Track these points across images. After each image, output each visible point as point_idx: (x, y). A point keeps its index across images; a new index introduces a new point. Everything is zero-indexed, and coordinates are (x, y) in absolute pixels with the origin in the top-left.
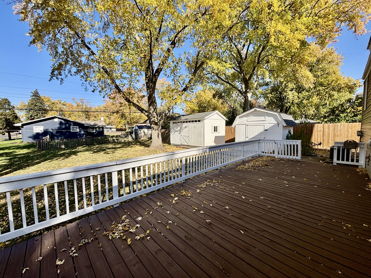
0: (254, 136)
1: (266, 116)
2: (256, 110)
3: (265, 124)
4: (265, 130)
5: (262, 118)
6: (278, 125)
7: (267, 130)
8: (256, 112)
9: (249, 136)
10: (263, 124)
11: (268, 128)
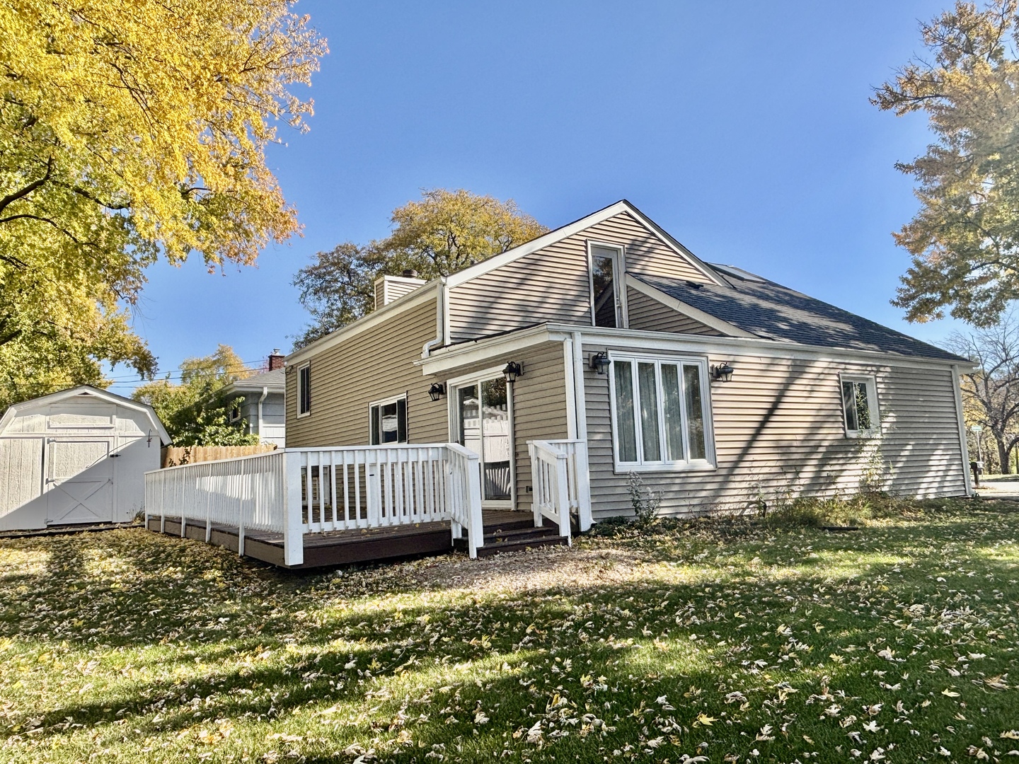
0: (76, 474)
1: (114, 417)
2: (86, 394)
3: (110, 439)
4: (112, 456)
5: (103, 421)
6: (149, 441)
7: (117, 456)
8: (85, 401)
9: (55, 478)
10: (106, 439)
11: (119, 450)
